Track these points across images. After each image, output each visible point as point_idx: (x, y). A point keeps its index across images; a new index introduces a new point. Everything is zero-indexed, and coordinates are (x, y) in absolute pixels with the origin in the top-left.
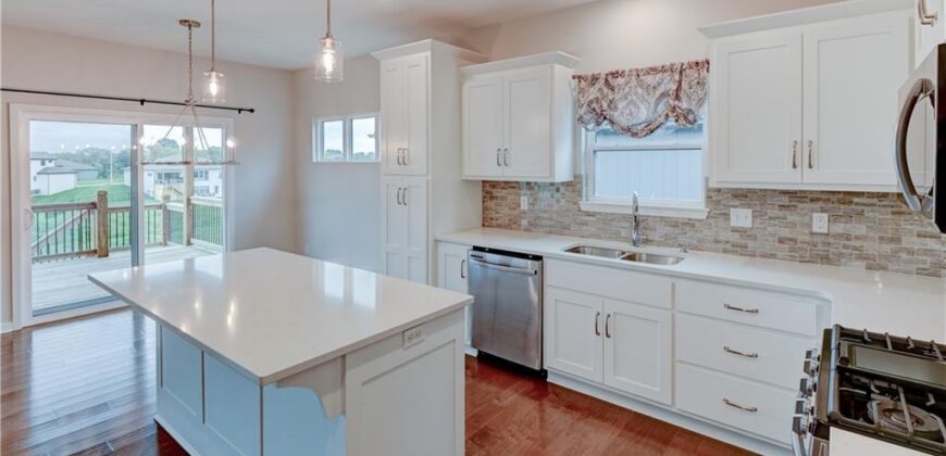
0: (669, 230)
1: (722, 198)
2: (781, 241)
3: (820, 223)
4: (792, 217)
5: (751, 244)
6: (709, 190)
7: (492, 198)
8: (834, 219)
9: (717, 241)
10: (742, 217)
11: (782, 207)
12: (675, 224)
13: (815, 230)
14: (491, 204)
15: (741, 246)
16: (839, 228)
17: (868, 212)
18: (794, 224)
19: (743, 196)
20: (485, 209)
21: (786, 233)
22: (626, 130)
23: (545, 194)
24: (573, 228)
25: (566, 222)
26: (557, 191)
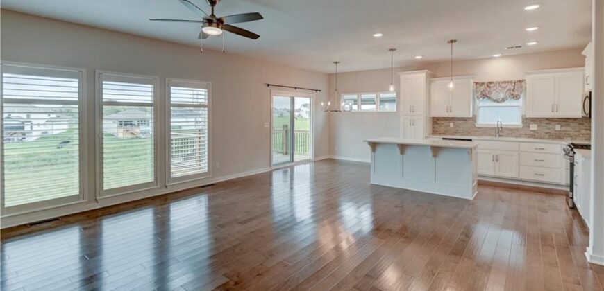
0: (509, 132)
1: (527, 121)
2: (546, 133)
3: (558, 128)
4: (549, 126)
5: (536, 135)
6: (523, 119)
7: (437, 124)
8: (562, 126)
9: (526, 135)
10: (534, 127)
11: (547, 124)
12: (511, 130)
13: (557, 129)
14: (435, 126)
15: (534, 135)
16: (564, 129)
17: (572, 124)
18: (549, 129)
19: (534, 120)
20: (433, 128)
21: (547, 131)
22: (495, 101)
23: (460, 122)
24: (472, 133)
25: (469, 131)
26: (465, 120)
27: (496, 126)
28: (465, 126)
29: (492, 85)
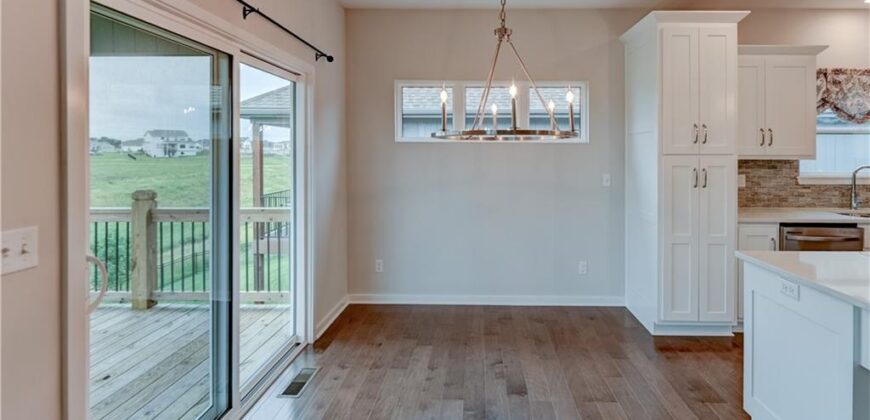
22: (851, 117)
23: (762, 172)
24: (791, 200)
25: (783, 194)
26: (774, 167)
27: (850, 182)
28: (773, 183)
29: (841, 78)
